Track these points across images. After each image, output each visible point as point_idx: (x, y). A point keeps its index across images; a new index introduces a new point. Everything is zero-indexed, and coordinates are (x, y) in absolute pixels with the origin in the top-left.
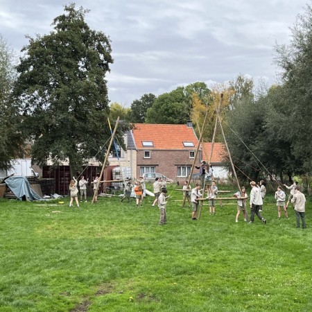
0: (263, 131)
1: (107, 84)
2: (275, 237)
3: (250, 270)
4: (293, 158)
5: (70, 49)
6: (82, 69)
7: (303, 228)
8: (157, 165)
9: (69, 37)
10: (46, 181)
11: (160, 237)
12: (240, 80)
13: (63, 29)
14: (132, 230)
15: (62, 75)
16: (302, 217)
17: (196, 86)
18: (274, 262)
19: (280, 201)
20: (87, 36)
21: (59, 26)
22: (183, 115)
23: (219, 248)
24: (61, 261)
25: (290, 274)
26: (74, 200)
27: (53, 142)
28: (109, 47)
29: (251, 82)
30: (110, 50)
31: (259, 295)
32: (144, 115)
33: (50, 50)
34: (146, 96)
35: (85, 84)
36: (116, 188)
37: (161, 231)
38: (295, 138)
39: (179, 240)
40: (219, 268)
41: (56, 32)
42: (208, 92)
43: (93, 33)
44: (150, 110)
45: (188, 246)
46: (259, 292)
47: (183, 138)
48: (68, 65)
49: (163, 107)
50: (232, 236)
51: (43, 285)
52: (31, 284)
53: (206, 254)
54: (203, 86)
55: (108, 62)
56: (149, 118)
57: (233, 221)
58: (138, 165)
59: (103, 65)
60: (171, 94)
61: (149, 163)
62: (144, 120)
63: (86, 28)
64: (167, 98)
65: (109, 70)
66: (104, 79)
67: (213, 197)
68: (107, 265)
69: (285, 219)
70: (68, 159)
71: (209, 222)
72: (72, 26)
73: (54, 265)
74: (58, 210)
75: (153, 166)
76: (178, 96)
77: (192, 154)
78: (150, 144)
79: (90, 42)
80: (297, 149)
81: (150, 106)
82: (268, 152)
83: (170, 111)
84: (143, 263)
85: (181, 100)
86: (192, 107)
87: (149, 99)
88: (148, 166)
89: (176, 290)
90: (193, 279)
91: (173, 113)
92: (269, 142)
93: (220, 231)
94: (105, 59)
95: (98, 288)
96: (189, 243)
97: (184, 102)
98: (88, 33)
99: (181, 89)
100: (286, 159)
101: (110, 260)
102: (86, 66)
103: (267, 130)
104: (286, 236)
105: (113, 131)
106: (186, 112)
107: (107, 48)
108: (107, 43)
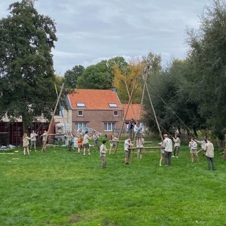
0: (174, 95)
1: (53, 58)
2: (194, 177)
3: (184, 203)
4: (198, 116)
5: (23, 29)
6: (33, 46)
7: (213, 170)
8: (89, 122)
9: (23, 20)
10: (3, 134)
11: (105, 178)
12: (151, 55)
13: (17, 13)
14: (80, 172)
15: (16, 49)
16: (212, 161)
17: (116, 60)
18: (200, 196)
19: (193, 150)
20: (37, 20)
21: (14, 11)
22: (106, 82)
23: (154, 185)
24: (34, 197)
25: (215, 205)
26: (26, 150)
27: (9, 103)
28: (55, 28)
29: (159, 57)
30: (55, 30)
31: (197, 222)
32: (75, 83)
33: (7, 30)
34: (76, 67)
35: (36, 57)
36: (59, 140)
37: (104, 173)
38: (202, 100)
39: (121, 180)
40: (160, 201)
41: (12, 16)
42: (126, 64)
43: (42, 17)
44: (80, 78)
45: (129, 184)
46: (197, 219)
47: (109, 101)
48: (21, 42)
49: (91, 76)
50: (160, 176)
51: (26, 216)
52: (16, 216)
53: (146, 190)
54: (122, 59)
55: (53, 40)
56: (79, 84)
57: (157, 165)
58: (73, 122)
59: (49, 42)
60: (97, 66)
61: (82, 120)
62: (75, 86)
63: (35, 13)
64: (93, 69)
65: (54, 47)
66: (51, 53)
67: (142, 146)
68: (72, 200)
69: (197, 163)
70: (21, 116)
71: (139, 166)
72: (24, 11)
73: (29, 200)
74: (16, 157)
75: (85, 123)
76: (102, 67)
77: (116, 113)
78: (83, 105)
79: (39, 24)
80: (202, 109)
81: (80, 75)
82: (178, 111)
83: (96, 79)
84: (99, 198)
85: (104, 71)
86: (113, 76)
87: (79, 69)
88: (81, 123)
89: (132, 218)
90: (142, 209)
91: (98, 81)
92: (179, 104)
93: (150, 173)
94: (51, 37)
95: (70, 218)
96: (130, 182)
97: (107, 72)
98: (37, 17)
99: (104, 62)
100: (192, 117)
101: (72, 196)
102: (35, 43)
103: (177, 95)
104: (202, 177)
105: (59, 95)
106: (109, 80)
107: (53, 29)
108: (53, 25)
